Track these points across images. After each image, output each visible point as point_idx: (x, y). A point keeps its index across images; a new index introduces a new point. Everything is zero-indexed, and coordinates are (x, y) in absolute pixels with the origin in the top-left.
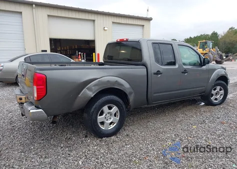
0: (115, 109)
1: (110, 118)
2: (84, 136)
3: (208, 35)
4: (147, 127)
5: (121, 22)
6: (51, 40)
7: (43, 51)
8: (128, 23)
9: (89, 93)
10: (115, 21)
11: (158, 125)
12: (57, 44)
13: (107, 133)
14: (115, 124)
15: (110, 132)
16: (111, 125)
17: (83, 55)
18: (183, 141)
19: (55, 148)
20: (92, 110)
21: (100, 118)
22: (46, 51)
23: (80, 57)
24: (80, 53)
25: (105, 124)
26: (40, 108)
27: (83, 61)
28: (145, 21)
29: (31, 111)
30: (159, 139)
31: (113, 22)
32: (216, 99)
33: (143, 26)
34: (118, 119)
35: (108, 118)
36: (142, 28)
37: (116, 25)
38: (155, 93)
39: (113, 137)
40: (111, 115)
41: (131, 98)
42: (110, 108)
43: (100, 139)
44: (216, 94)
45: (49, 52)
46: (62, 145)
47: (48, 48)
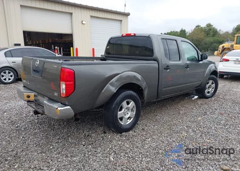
0: (132, 104)
1: (128, 114)
2: (103, 132)
3: (177, 32)
4: (157, 120)
5: (99, 16)
6: (24, 32)
7: (16, 45)
8: (106, 17)
9: (112, 88)
10: (93, 15)
11: (166, 118)
12: (31, 38)
13: (125, 128)
14: (132, 119)
15: (128, 127)
16: (129, 120)
17: (60, 49)
18: (196, 132)
19: (77, 146)
20: (114, 106)
21: (120, 114)
22: (19, 45)
23: (56, 52)
24: (56, 47)
25: (124, 120)
26: (68, 105)
27: (60, 55)
28: (123, 16)
29: (59, 109)
30: (174, 131)
31: (91, 16)
32: (208, 92)
33: (121, 21)
34: (134, 113)
35: (127, 113)
36: (119, 22)
37: (95, 19)
38: (164, 88)
39: (131, 132)
40: (128, 110)
41: (146, 93)
42: (128, 103)
43: (120, 134)
44: (209, 87)
45: (23, 46)
46: (83, 143)
47: (22, 42)
